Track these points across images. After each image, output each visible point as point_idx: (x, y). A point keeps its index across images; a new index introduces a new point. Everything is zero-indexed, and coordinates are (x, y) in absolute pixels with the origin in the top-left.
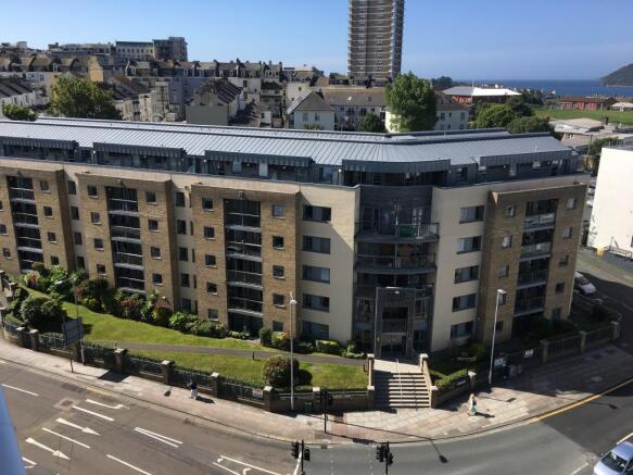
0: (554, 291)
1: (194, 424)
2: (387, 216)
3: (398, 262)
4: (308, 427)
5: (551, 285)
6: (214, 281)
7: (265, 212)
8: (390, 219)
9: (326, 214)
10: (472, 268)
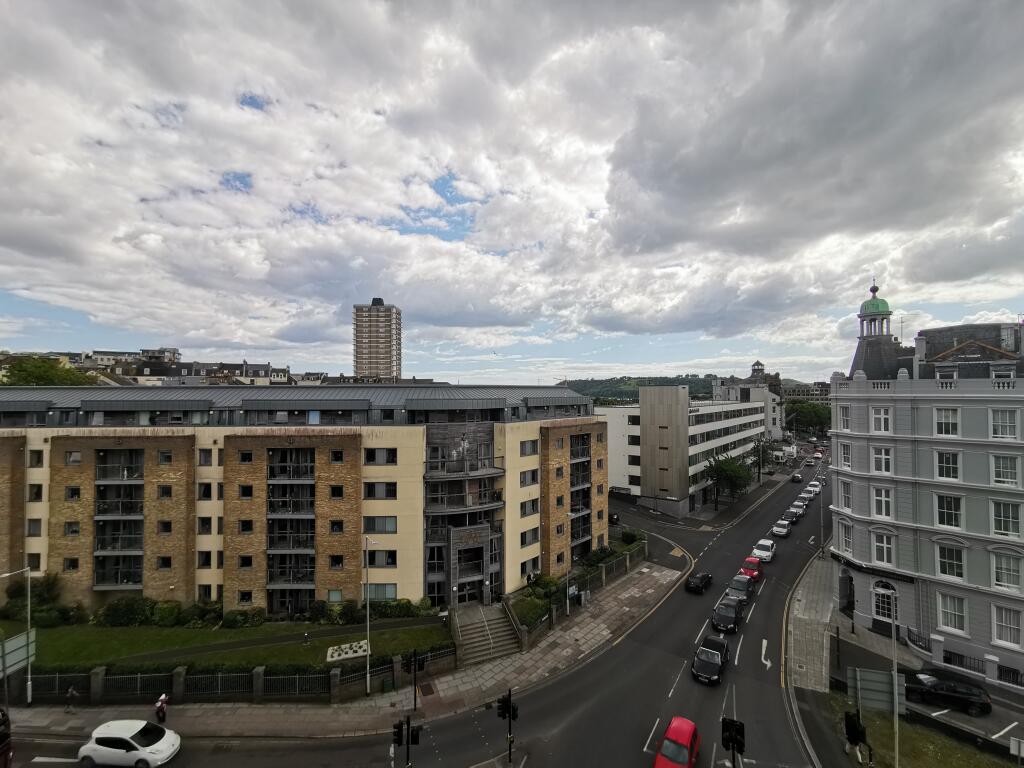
0: (596, 519)
2: (454, 453)
3: (469, 500)
4: (392, 710)
5: (594, 513)
6: (249, 552)
7: (321, 459)
8: (458, 456)
9: (392, 456)
10: (533, 501)
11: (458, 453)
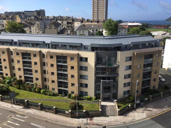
0: (153, 81)
1: (48, 122)
2: (104, 60)
3: (107, 73)
4: (82, 122)
5: (152, 79)
6: (54, 80)
7: (69, 60)
8: (105, 61)
9: (86, 59)
10: (129, 74)
11: (105, 60)
